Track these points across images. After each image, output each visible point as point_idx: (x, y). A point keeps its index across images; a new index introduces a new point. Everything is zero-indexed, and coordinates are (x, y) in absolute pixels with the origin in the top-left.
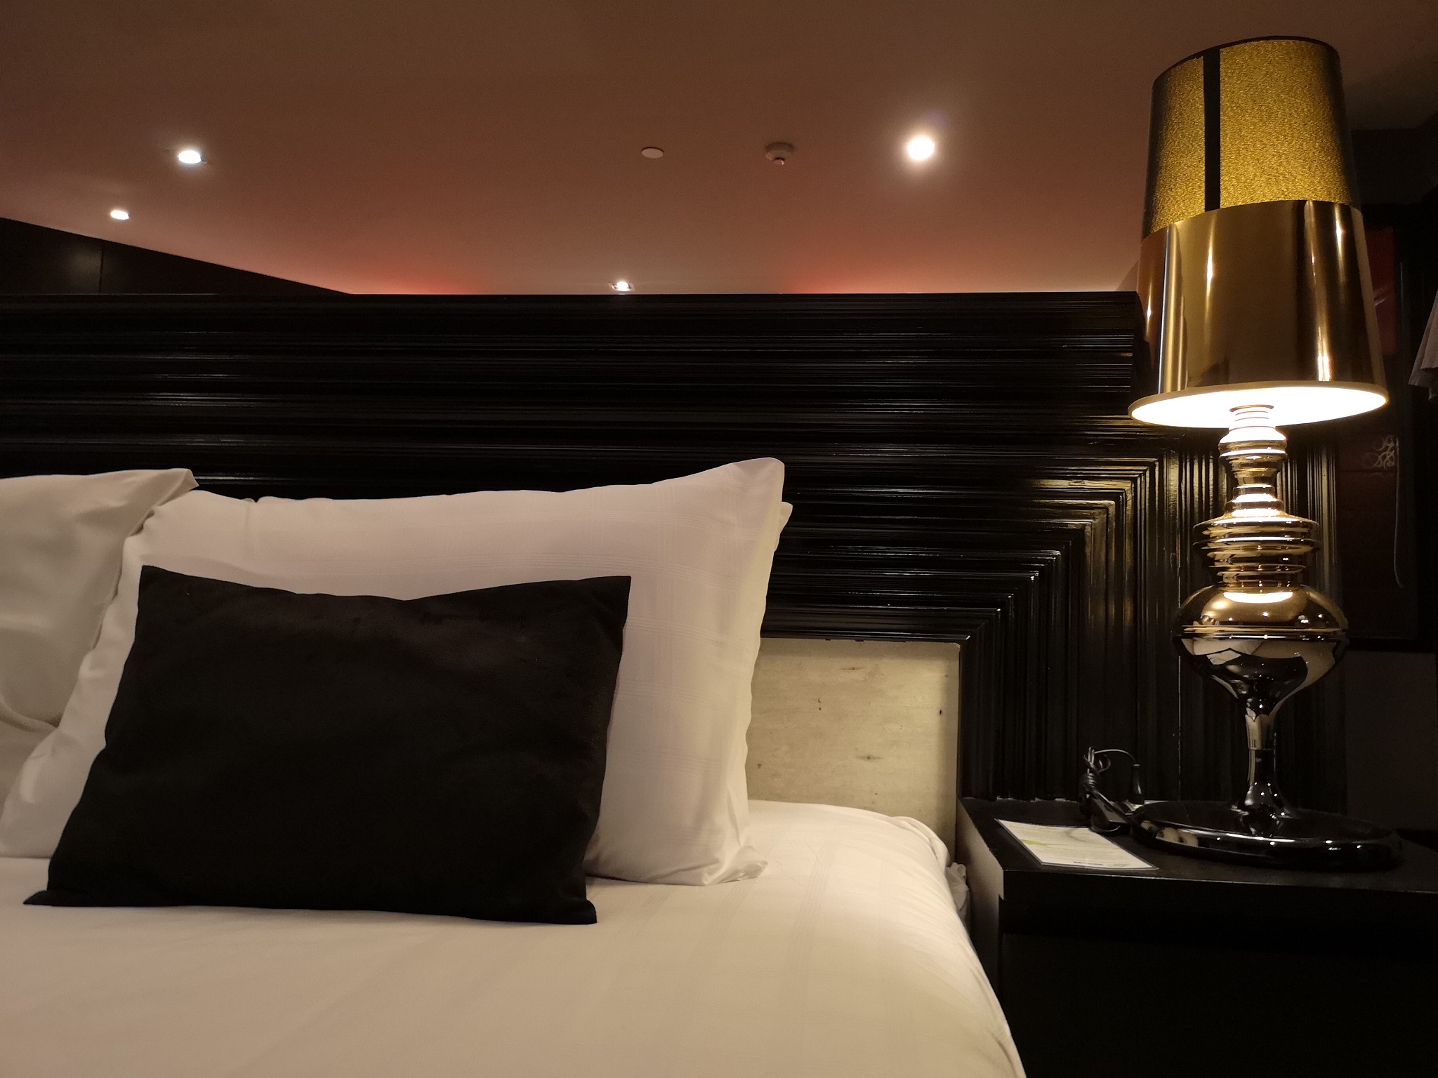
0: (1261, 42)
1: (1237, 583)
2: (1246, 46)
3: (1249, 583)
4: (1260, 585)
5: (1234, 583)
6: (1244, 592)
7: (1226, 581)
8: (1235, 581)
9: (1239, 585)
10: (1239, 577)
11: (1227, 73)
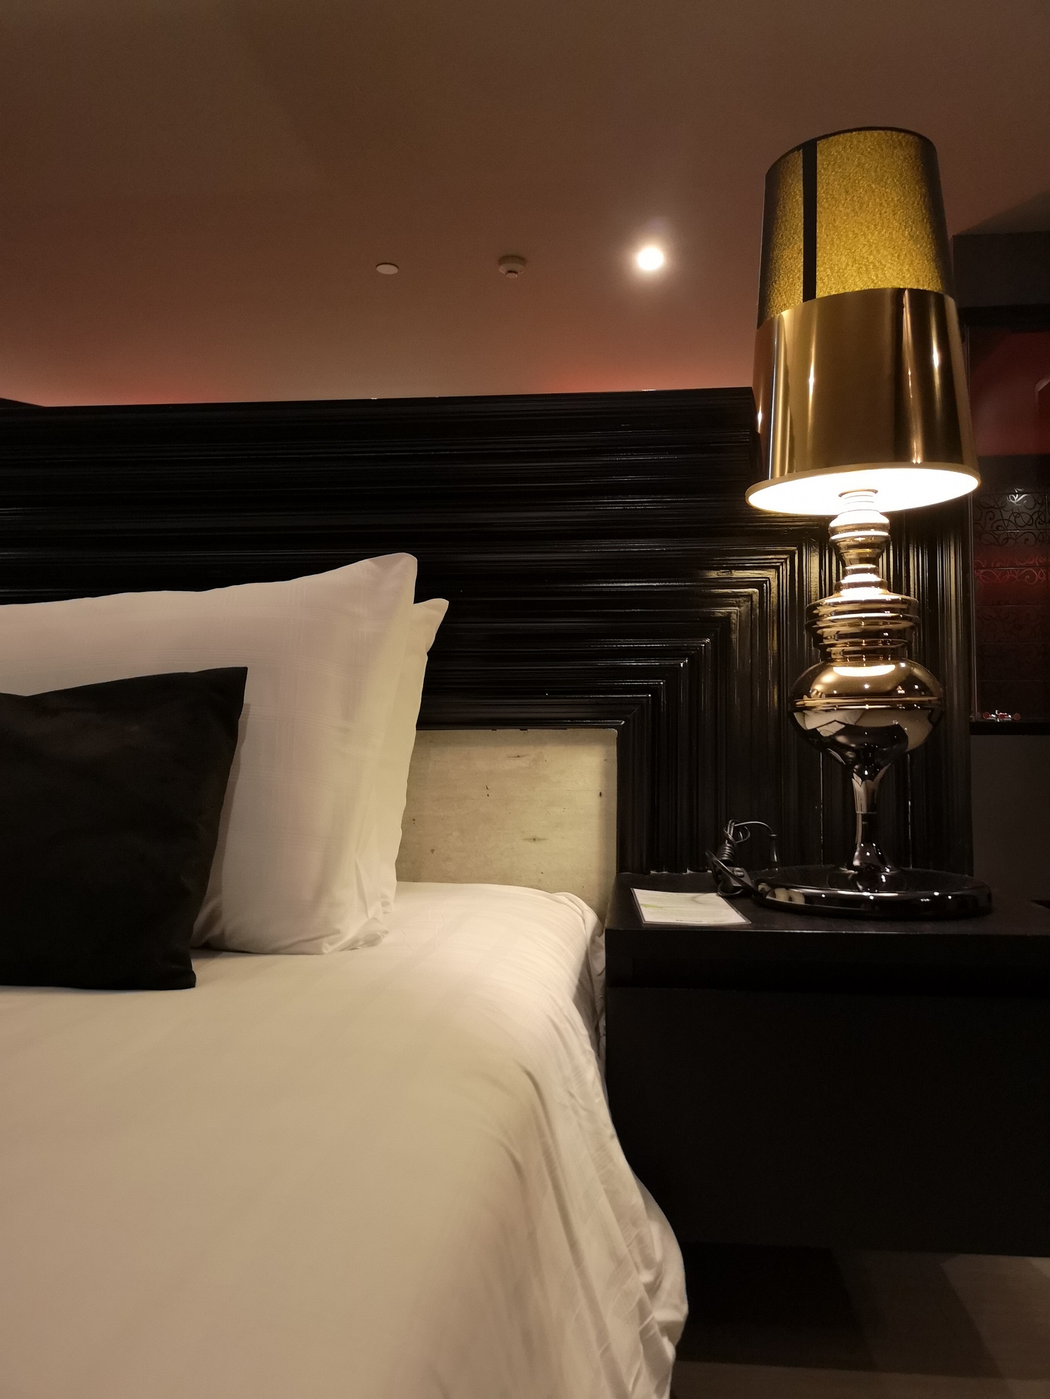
0: (854, 133)
1: (843, 658)
2: (841, 138)
3: (854, 658)
4: (864, 659)
5: (841, 659)
6: (849, 666)
7: (833, 657)
8: (842, 657)
9: (845, 659)
10: (845, 653)
11: (823, 165)
